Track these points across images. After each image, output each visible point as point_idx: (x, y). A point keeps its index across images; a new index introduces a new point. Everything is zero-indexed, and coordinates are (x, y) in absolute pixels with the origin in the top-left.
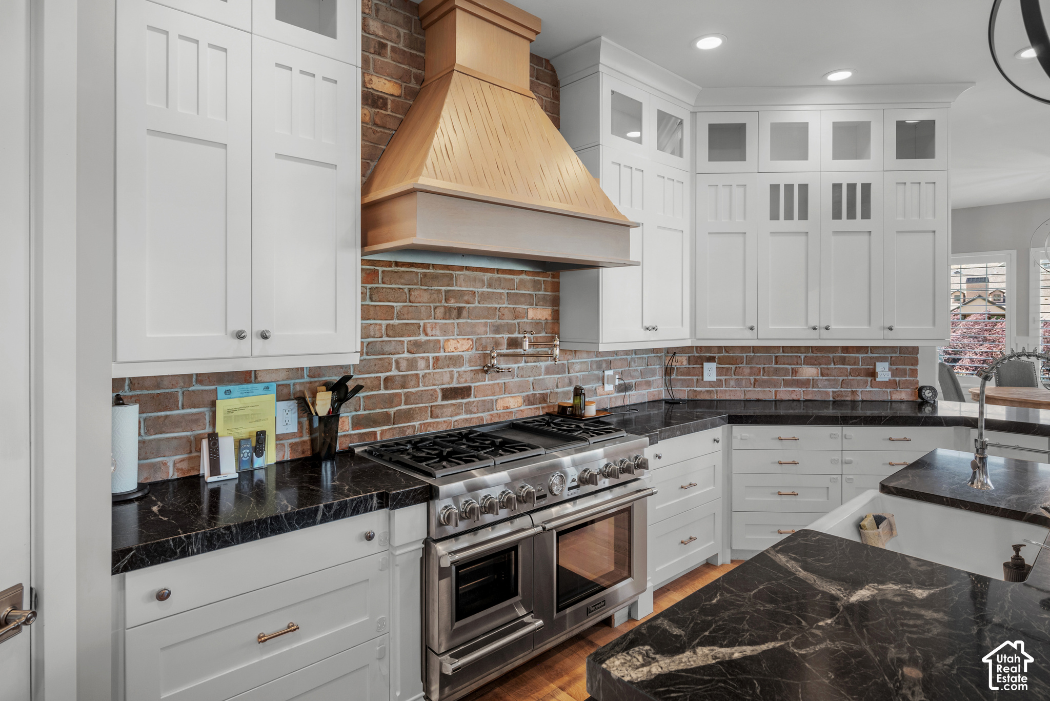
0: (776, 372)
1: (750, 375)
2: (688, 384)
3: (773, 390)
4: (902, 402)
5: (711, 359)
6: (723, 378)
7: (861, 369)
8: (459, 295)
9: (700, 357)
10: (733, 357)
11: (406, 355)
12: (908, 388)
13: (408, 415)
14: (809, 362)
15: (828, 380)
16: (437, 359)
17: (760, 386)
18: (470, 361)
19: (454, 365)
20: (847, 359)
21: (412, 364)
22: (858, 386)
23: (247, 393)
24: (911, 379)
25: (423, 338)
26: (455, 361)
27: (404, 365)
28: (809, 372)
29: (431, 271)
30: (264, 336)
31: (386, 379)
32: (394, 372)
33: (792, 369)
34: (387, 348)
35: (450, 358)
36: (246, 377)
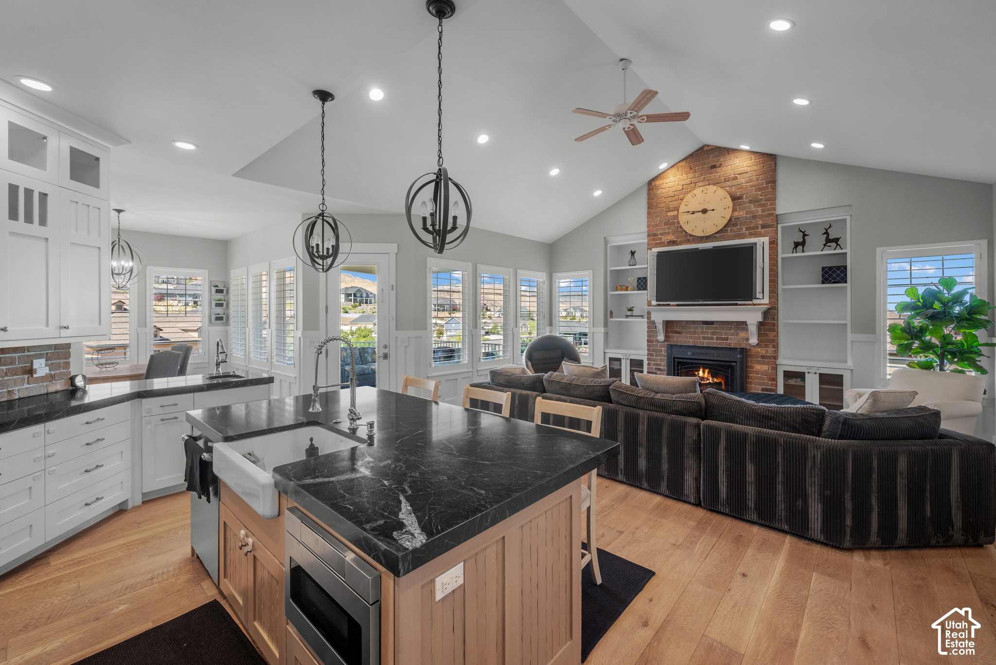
4: (57, 392)
7: (17, 368)
12: (62, 379)
22: (15, 385)
24: (64, 371)
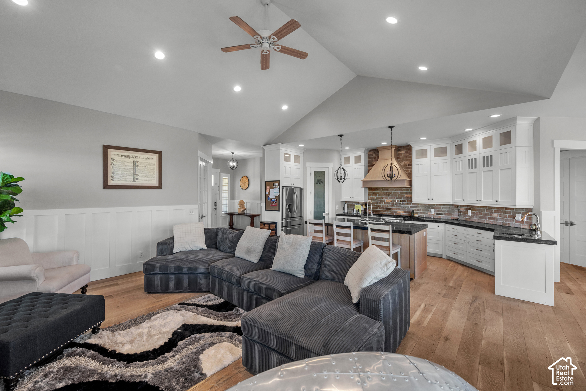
0: (486, 214)
1: (479, 215)
2: (464, 216)
3: (485, 220)
4: (526, 229)
5: (470, 209)
6: (473, 215)
7: (511, 216)
8: (389, 192)
9: (467, 208)
10: (475, 209)
11: (379, 202)
12: (528, 224)
13: (379, 211)
14: (495, 212)
15: (501, 218)
16: (384, 203)
17: (482, 218)
18: (391, 204)
19: (388, 204)
20: (507, 212)
21: (380, 203)
22: (510, 222)
23: (358, 205)
25: (382, 199)
26: (389, 203)
27: (379, 203)
28: (495, 215)
29: (384, 189)
30: (353, 198)
31: (376, 205)
32: (377, 204)
33: (490, 214)
34: (376, 201)
35: (387, 203)
36: (358, 203)
